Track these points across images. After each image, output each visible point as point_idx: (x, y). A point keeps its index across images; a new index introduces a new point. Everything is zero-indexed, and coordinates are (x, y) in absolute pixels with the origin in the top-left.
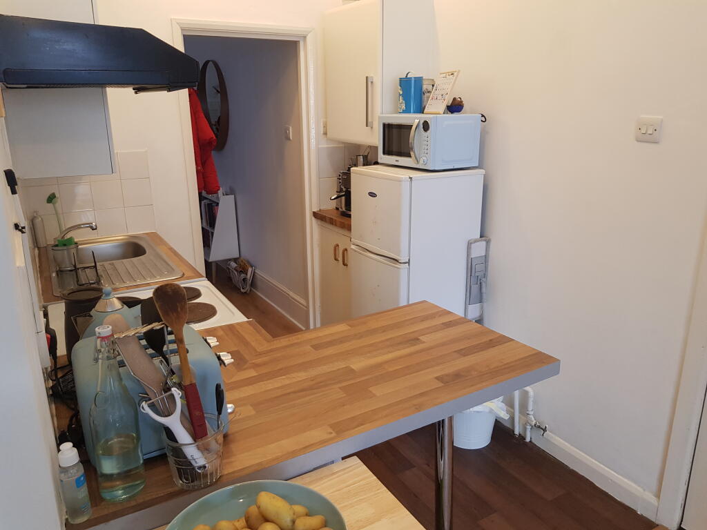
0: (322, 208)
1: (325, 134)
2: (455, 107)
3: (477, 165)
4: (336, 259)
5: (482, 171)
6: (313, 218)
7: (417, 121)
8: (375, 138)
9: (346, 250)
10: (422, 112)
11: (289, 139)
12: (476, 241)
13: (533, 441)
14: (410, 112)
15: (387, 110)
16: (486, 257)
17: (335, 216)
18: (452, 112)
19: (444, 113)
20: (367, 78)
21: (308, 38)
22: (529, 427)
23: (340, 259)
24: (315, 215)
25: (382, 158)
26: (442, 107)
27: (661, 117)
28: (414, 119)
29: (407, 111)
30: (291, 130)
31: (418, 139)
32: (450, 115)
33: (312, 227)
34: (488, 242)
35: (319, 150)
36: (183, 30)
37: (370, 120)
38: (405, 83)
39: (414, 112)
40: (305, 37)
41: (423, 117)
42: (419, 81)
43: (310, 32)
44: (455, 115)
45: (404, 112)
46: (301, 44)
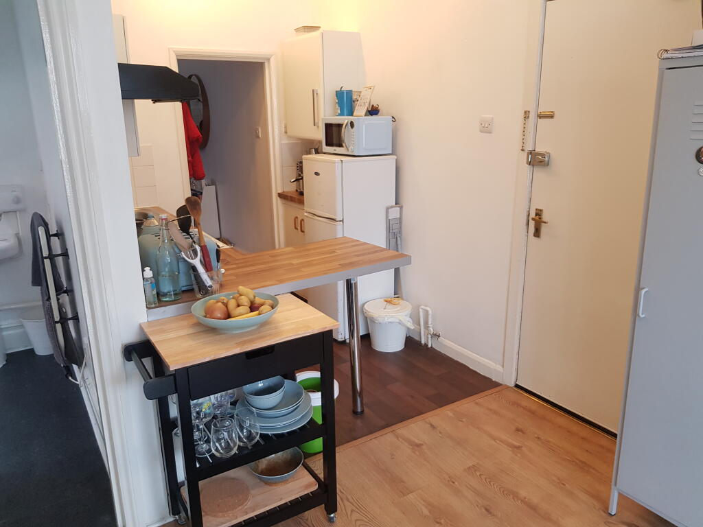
0: (285, 190)
1: (286, 132)
2: (373, 111)
3: (391, 152)
4: (296, 228)
5: (395, 157)
6: (278, 198)
7: (346, 121)
8: (320, 135)
9: (303, 220)
10: (352, 115)
11: (258, 137)
12: (392, 207)
13: (434, 346)
14: (344, 115)
15: (329, 113)
16: (400, 219)
17: (295, 195)
18: (372, 115)
19: (365, 116)
20: (313, 91)
21: (272, 60)
22: (430, 336)
23: (299, 228)
24: (280, 195)
25: (326, 149)
26: (364, 111)
27: (492, 116)
28: (345, 120)
29: (342, 114)
30: (260, 130)
31: (346, 133)
32: (370, 117)
33: (277, 204)
34: (401, 208)
35: (281, 145)
36: (177, 56)
37: (316, 121)
38: (339, 94)
39: (347, 115)
40: (269, 60)
41: (351, 118)
42: (350, 93)
43: (272, 56)
44: (374, 117)
45: (339, 115)
46: (266, 65)
